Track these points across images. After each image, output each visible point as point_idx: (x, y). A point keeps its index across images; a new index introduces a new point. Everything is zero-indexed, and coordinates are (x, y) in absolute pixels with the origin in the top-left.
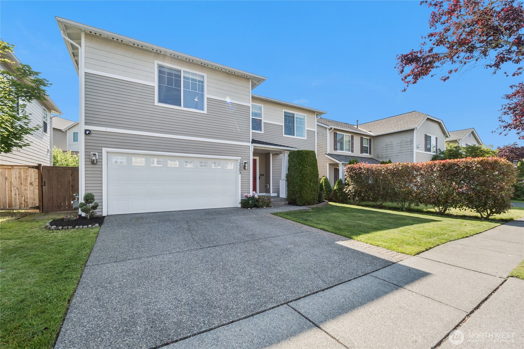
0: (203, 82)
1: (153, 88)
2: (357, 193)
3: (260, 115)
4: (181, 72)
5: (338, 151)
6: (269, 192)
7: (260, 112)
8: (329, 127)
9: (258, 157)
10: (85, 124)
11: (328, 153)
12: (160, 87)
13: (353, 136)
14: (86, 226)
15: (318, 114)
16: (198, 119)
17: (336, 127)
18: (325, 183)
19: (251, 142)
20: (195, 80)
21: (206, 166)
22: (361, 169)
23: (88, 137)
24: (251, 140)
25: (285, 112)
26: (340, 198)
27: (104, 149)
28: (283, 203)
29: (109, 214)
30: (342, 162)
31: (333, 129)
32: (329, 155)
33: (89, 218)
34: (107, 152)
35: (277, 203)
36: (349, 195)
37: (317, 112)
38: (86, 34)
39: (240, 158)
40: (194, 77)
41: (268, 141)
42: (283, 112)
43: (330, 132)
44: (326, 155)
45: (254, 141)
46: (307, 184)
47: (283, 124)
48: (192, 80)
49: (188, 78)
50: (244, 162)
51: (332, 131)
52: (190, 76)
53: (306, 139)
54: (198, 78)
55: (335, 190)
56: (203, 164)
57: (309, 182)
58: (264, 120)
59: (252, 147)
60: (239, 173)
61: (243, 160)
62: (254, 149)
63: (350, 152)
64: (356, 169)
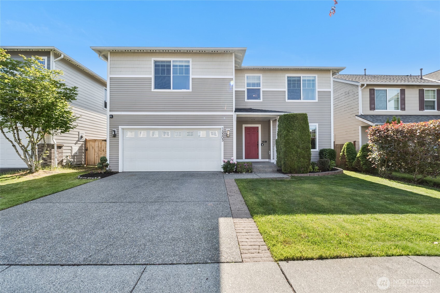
0: (189, 66)
1: (150, 79)
2: (383, 162)
3: (259, 85)
4: (171, 62)
5: (376, 111)
6: (269, 158)
7: (258, 82)
8: (359, 84)
9: (260, 125)
10: (110, 111)
11: (360, 114)
12: (156, 78)
13: (404, 90)
14: (93, 178)
15: (335, 72)
16: (185, 97)
17: (369, 83)
18: (347, 149)
19: (234, 111)
20: (182, 66)
21: (192, 135)
22: (388, 130)
23: (112, 120)
24: (234, 110)
25: (288, 77)
26: (364, 167)
27: (120, 127)
28: (271, 170)
29: (124, 171)
30: (375, 124)
31: (365, 85)
32: (361, 116)
33: (103, 173)
34: (123, 129)
35: (263, 169)
36: (374, 164)
37: (333, 70)
38: (111, 53)
39: (223, 127)
40: (181, 64)
41: (263, 109)
42: (286, 77)
43: (362, 90)
44: (356, 117)
45: (237, 110)
46: (293, 151)
47: (286, 89)
48: (180, 66)
49: (176, 66)
50: (227, 130)
51: (364, 88)
52: (178, 64)
53: (317, 101)
54: (184, 64)
55: (358, 157)
56: (190, 134)
57: (295, 148)
58: (263, 88)
59: (234, 115)
60: (222, 140)
61: (225, 128)
62: (237, 117)
63: (399, 111)
64: (381, 131)
